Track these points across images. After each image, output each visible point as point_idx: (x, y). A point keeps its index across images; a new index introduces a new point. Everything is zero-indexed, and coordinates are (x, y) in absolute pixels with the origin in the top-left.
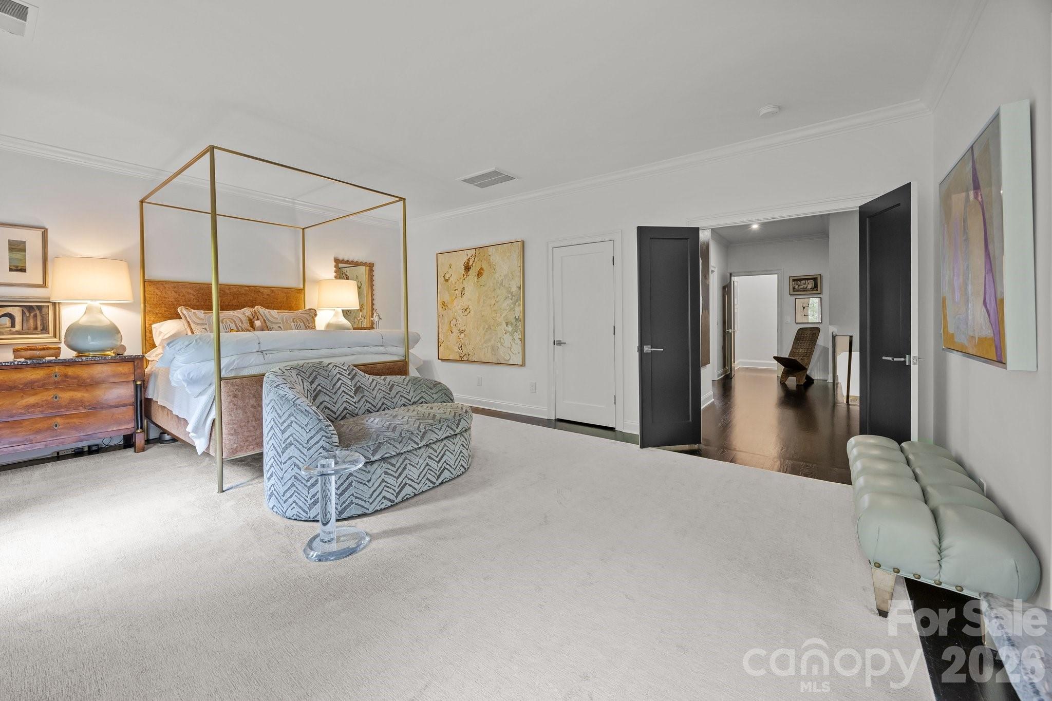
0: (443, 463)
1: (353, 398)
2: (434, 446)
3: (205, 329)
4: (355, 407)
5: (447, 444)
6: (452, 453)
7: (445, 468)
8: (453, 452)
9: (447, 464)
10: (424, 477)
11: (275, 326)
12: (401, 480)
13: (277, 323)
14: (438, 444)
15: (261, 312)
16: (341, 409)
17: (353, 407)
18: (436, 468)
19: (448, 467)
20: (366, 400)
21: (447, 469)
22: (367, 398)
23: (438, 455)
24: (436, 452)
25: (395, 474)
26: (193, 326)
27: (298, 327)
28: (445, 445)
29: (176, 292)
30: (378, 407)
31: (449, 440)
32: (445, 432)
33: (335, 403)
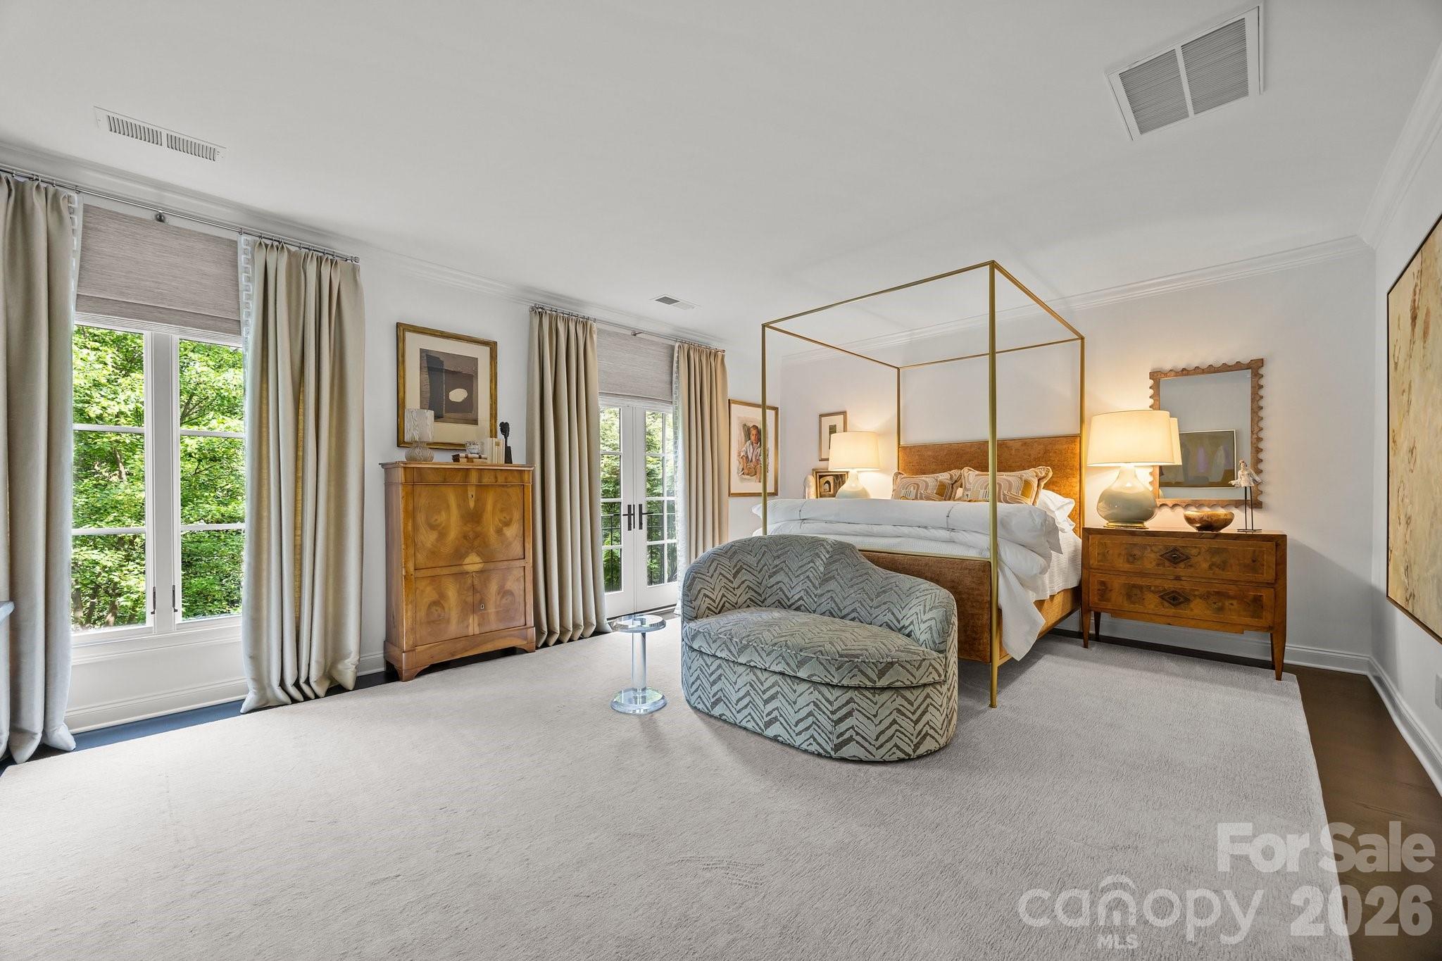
0: (925, 726)
1: (816, 589)
2: (908, 694)
4: (814, 600)
5: (932, 695)
6: (938, 710)
7: (927, 734)
8: (939, 708)
9: (932, 728)
14: (916, 692)
16: (796, 597)
17: (811, 600)
18: (910, 729)
19: (931, 732)
20: (832, 597)
21: (931, 736)
22: (834, 595)
23: (915, 711)
24: (913, 706)
28: (928, 696)
30: (844, 612)
31: (935, 688)
32: (927, 674)
33: (792, 588)
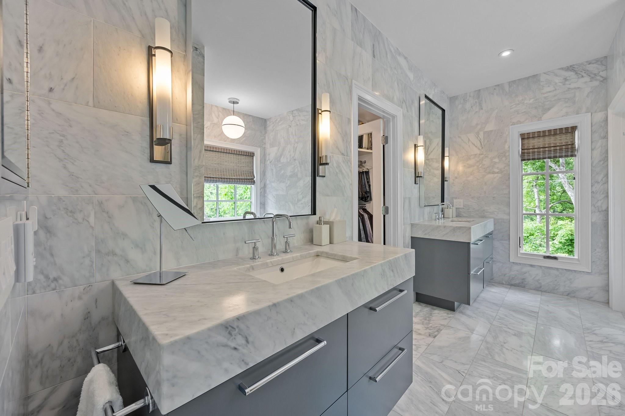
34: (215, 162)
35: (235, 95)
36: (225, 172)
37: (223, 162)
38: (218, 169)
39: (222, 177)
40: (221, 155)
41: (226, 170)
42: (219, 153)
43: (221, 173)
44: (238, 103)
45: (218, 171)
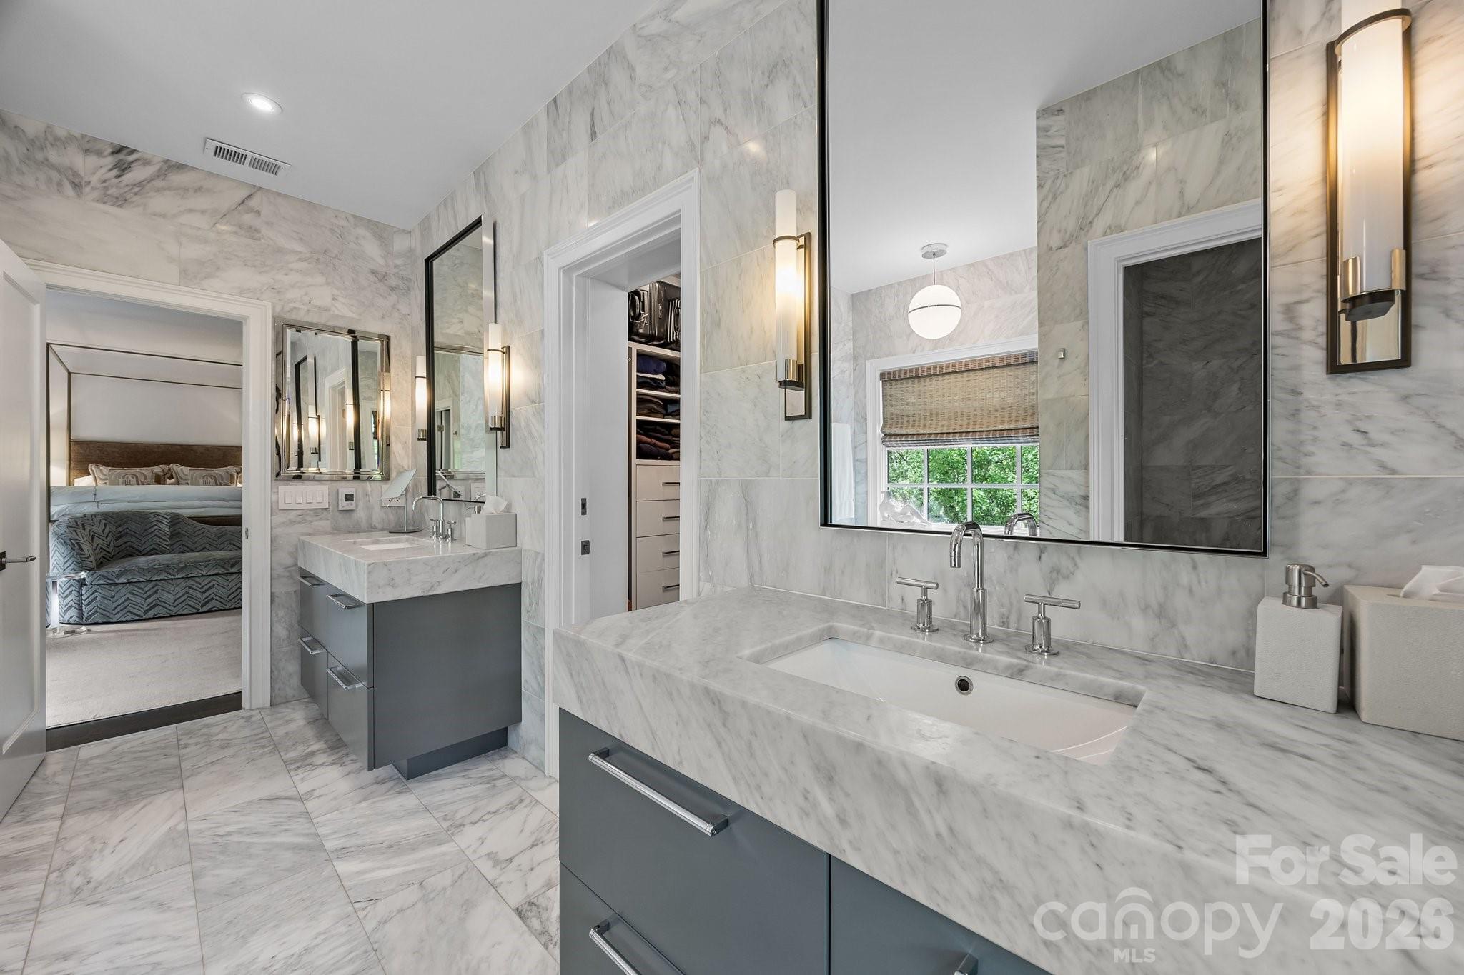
3: (106, 483)
5: (215, 579)
6: (221, 587)
7: (211, 598)
10: (177, 599)
11: (184, 482)
12: (151, 601)
13: (186, 480)
14: (203, 578)
15: (175, 469)
19: (215, 597)
23: (203, 587)
24: (198, 584)
25: (143, 596)
26: (98, 480)
27: (205, 484)
28: (213, 580)
29: (100, 451)
34: (957, 398)
35: (932, 237)
36: (979, 417)
37: (975, 394)
38: (962, 412)
39: (969, 430)
40: (970, 379)
41: (982, 410)
42: (965, 374)
43: (970, 419)
44: (942, 253)
45: (962, 415)
